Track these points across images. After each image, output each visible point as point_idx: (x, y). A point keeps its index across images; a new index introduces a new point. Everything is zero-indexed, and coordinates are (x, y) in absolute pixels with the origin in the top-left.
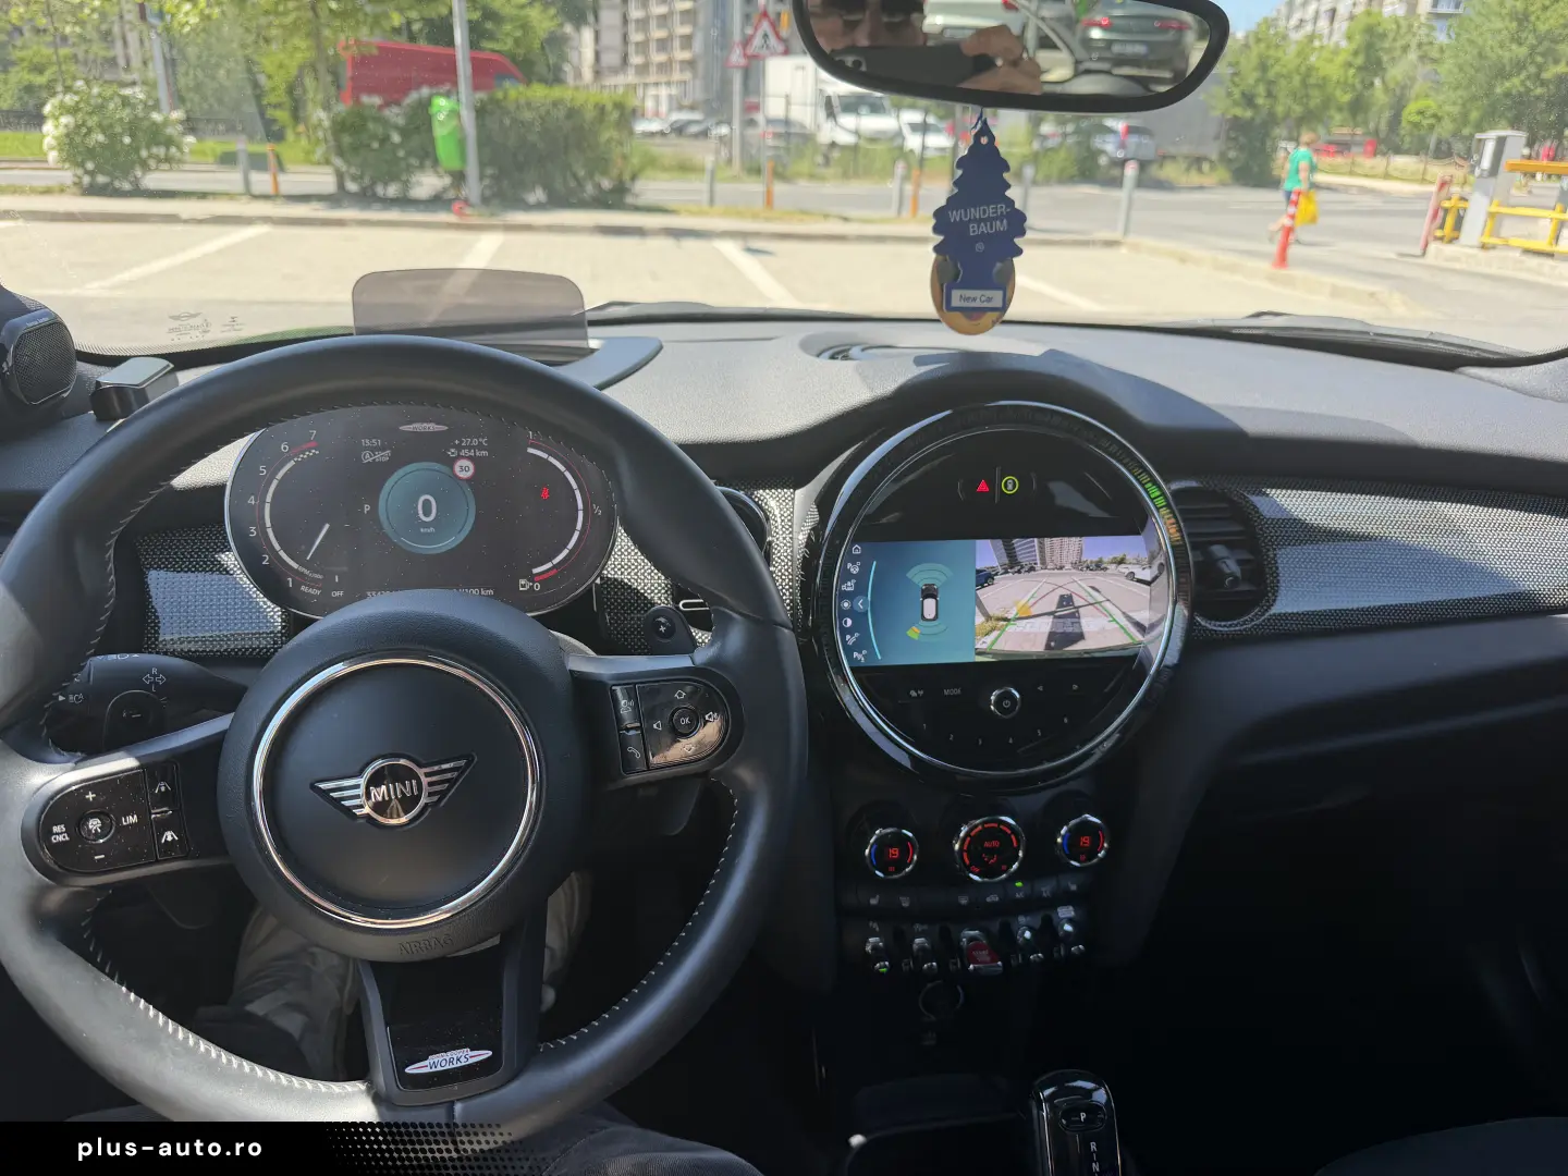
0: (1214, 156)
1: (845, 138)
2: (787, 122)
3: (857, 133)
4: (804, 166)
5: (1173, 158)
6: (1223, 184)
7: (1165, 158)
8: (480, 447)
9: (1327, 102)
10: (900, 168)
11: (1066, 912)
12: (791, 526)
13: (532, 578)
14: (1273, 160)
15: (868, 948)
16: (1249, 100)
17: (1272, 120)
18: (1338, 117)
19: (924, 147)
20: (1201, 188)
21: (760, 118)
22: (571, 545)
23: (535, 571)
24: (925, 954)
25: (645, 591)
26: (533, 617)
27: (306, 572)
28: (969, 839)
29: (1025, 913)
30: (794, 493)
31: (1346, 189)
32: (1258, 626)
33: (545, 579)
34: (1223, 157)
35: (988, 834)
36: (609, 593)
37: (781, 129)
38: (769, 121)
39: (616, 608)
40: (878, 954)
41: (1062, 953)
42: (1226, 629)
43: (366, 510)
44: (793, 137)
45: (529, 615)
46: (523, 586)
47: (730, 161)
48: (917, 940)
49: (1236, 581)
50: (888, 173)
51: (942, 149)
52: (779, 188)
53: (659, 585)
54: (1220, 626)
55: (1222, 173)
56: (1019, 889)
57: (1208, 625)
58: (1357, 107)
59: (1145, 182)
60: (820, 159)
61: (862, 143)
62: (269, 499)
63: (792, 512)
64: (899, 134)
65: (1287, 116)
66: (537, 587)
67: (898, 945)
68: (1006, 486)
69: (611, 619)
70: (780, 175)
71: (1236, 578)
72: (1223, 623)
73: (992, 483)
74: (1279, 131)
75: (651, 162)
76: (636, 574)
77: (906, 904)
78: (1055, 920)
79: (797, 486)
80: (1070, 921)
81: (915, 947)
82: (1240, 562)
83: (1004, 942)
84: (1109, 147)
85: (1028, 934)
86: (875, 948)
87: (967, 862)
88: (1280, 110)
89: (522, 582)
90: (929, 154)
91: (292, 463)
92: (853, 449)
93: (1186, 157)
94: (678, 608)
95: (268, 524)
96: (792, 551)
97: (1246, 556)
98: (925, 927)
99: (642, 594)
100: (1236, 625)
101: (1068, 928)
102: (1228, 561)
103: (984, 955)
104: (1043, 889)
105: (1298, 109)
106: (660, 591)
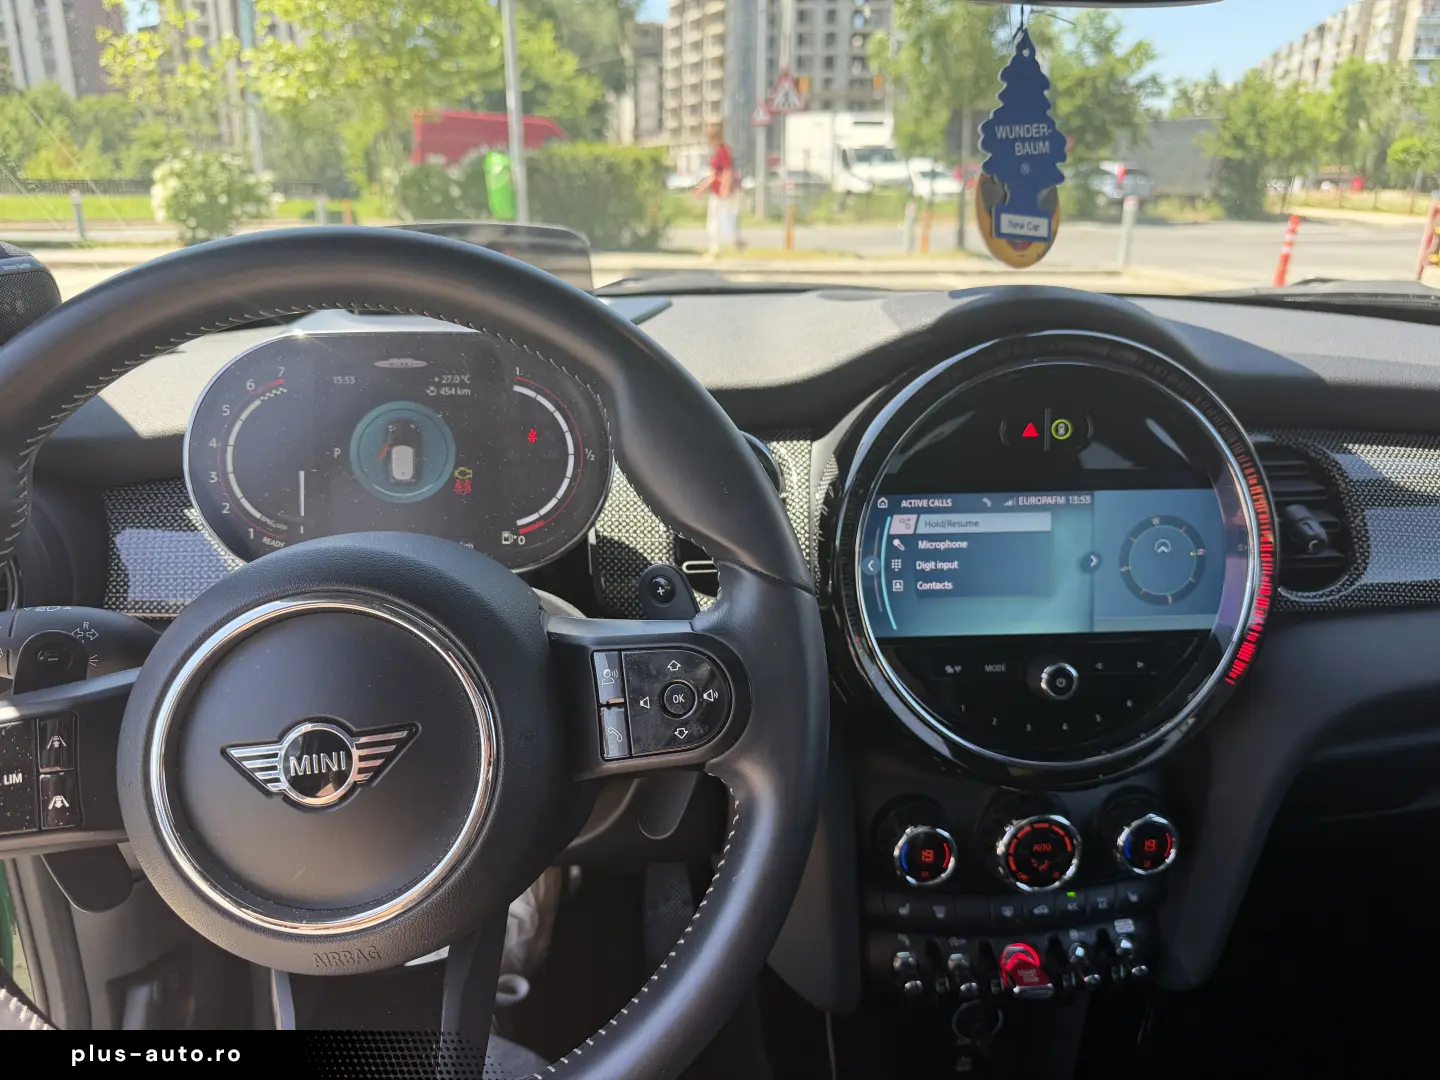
0: (1207, 194)
1: (860, 187)
2: (806, 174)
3: (871, 182)
4: (821, 212)
5: (1167, 196)
6: (1216, 219)
7: (1159, 197)
8: (462, 385)
9: (1316, 141)
10: (911, 210)
11: (1124, 926)
12: (807, 480)
13: (516, 530)
14: (1264, 196)
15: (897, 964)
16: (1239, 141)
17: (1262, 159)
18: (1325, 157)
19: (933, 193)
20: (1195, 223)
21: (781, 170)
22: (560, 493)
23: (520, 522)
24: (962, 973)
25: (645, 551)
26: (519, 575)
27: (269, 522)
28: (1015, 840)
29: (1078, 926)
30: (811, 445)
31: (1336, 222)
32: (1347, 597)
33: (530, 532)
34: (1216, 195)
35: (1037, 835)
36: (605, 552)
37: (800, 180)
38: (792, 174)
39: (612, 568)
40: (908, 971)
41: (1122, 974)
42: (1309, 600)
43: (336, 454)
44: (813, 188)
45: (514, 571)
46: (506, 539)
47: (754, 209)
48: (954, 956)
49: (1321, 543)
50: (899, 215)
51: (950, 195)
52: (799, 232)
53: (660, 544)
54: (1302, 597)
55: (1216, 209)
56: (1071, 900)
57: (1288, 596)
58: (1344, 147)
59: (1143, 219)
60: (835, 206)
61: (877, 192)
62: (232, 441)
63: (809, 465)
64: (908, 183)
65: (1277, 156)
66: (522, 541)
67: (932, 962)
68: (1057, 431)
69: (607, 581)
70: (800, 220)
71: (1321, 541)
72: (1306, 594)
73: (1041, 429)
74: (1270, 170)
75: (682, 213)
76: (635, 532)
77: (940, 915)
78: (1112, 936)
79: (814, 438)
80: (1129, 936)
81: (951, 964)
82: (1324, 524)
83: (1056, 960)
84: (1108, 188)
85: (1080, 952)
86: (905, 964)
87: (1013, 868)
88: (1270, 150)
89: (506, 534)
90: (938, 200)
91: (257, 403)
92: (877, 393)
93: (1180, 197)
94: (681, 570)
95: (230, 468)
96: (809, 508)
97: (1331, 519)
98: (963, 941)
99: (641, 554)
100: (1321, 596)
101: (1125, 944)
102: (1311, 523)
103: (1030, 976)
104: (1100, 899)
105: (1287, 150)
106: (661, 551)
